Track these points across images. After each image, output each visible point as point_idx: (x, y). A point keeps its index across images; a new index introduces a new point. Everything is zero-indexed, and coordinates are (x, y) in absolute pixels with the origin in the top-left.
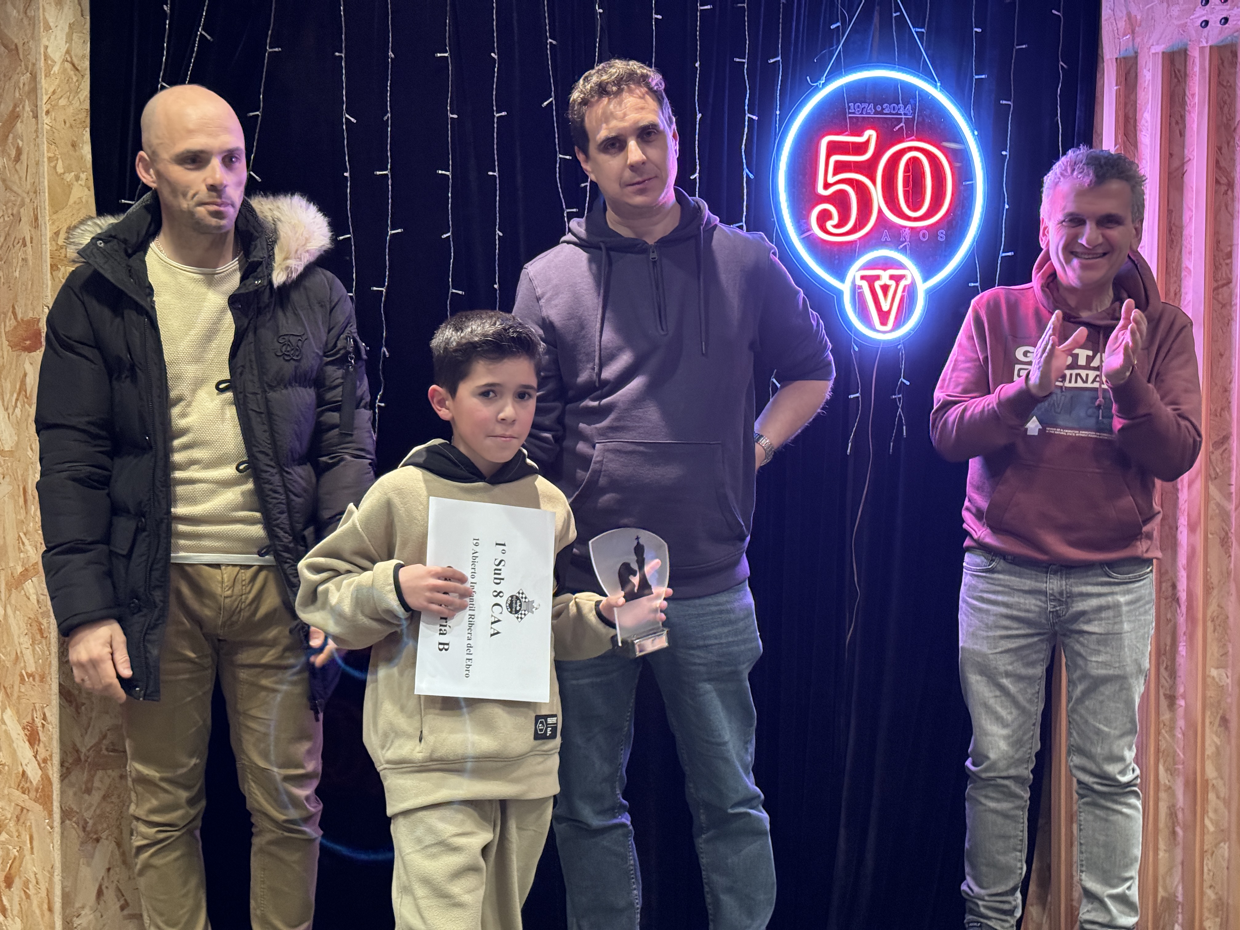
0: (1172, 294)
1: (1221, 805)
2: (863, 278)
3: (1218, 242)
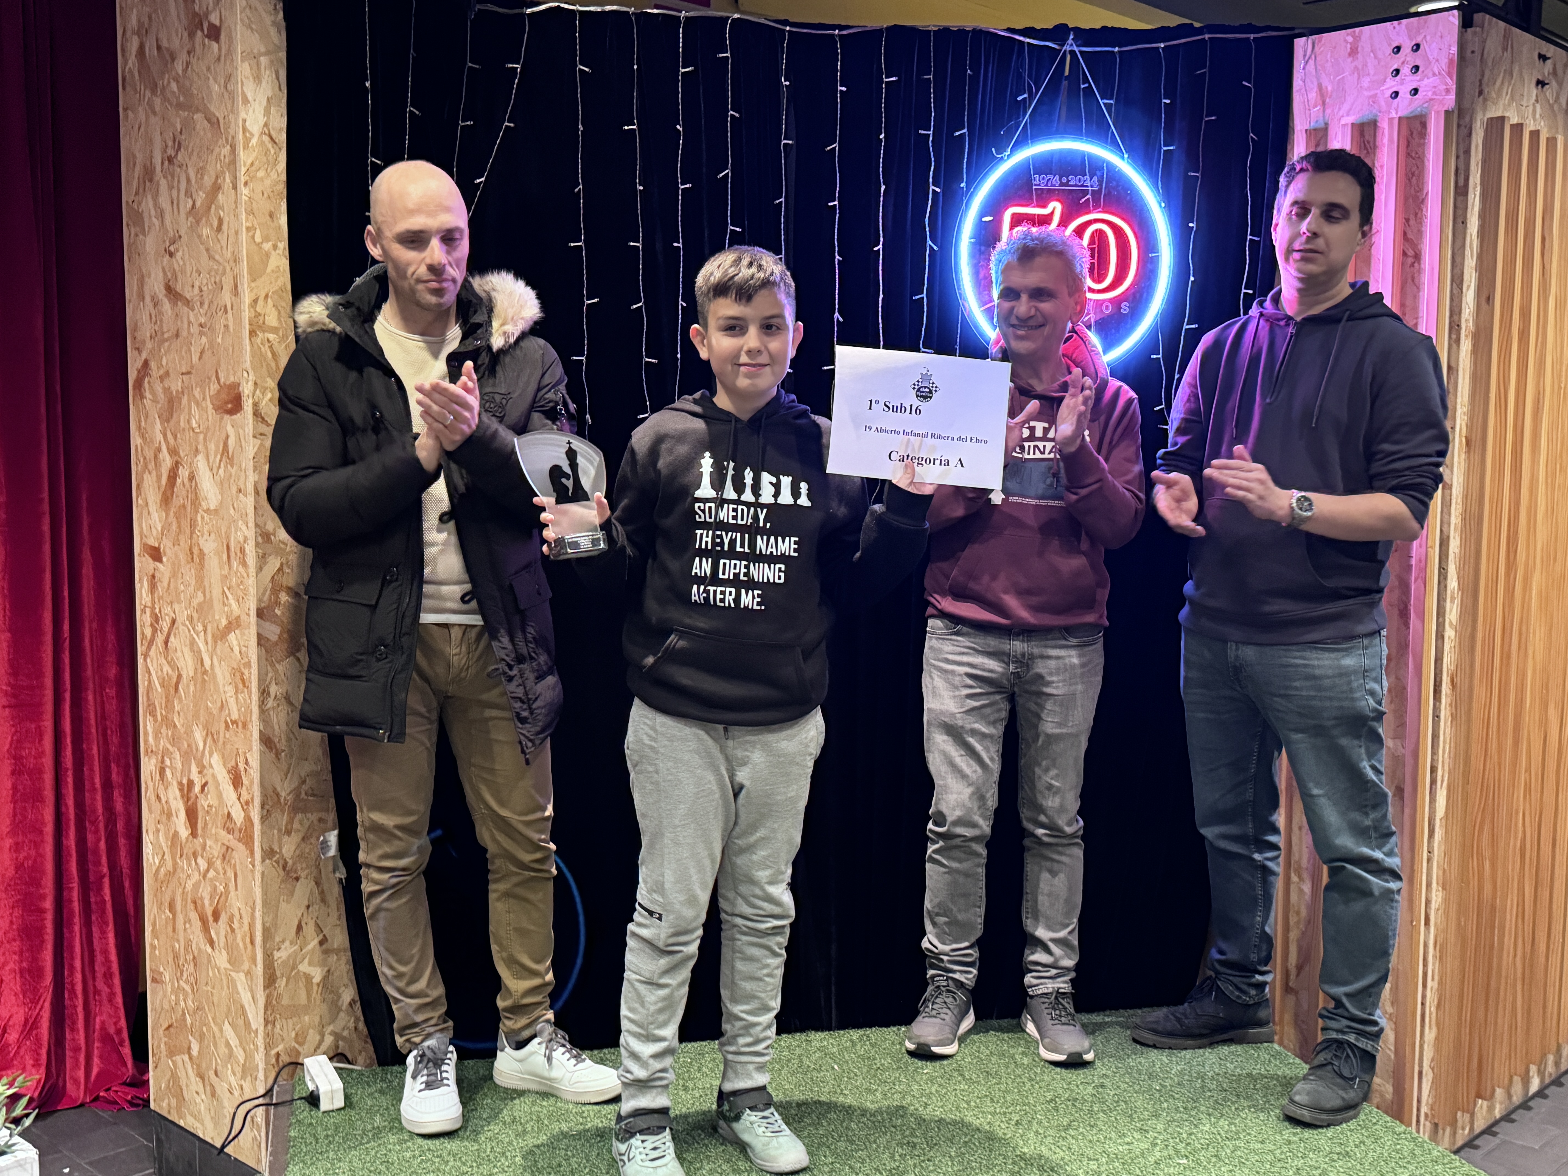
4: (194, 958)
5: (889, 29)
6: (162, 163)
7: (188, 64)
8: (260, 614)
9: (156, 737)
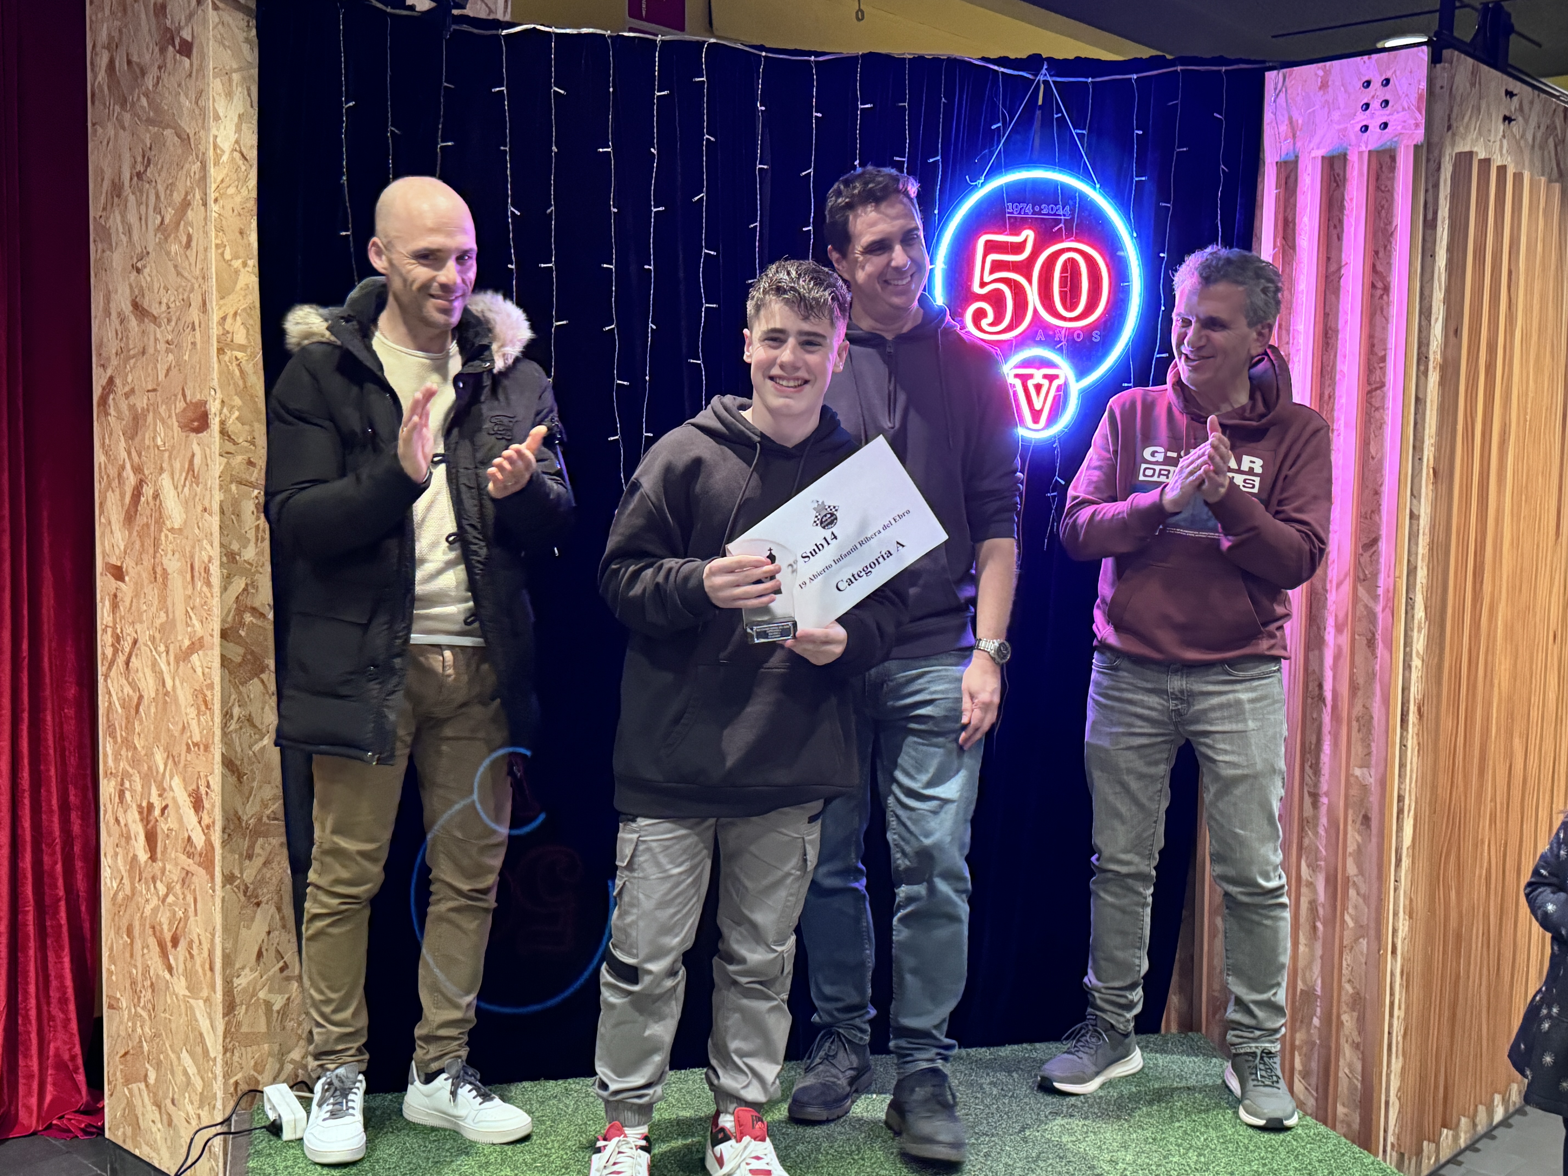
0: (1326, 397)
1: (1361, 901)
2: (1017, 376)
3: (1373, 346)
4: (152, 984)
5: (863, 55)
6: (131, 179)
7: (159, 78)
8: (224, 635)
9: (116, 760)
